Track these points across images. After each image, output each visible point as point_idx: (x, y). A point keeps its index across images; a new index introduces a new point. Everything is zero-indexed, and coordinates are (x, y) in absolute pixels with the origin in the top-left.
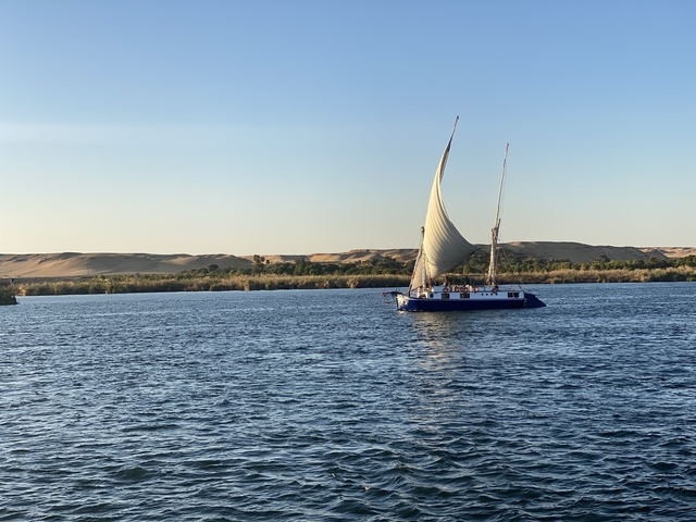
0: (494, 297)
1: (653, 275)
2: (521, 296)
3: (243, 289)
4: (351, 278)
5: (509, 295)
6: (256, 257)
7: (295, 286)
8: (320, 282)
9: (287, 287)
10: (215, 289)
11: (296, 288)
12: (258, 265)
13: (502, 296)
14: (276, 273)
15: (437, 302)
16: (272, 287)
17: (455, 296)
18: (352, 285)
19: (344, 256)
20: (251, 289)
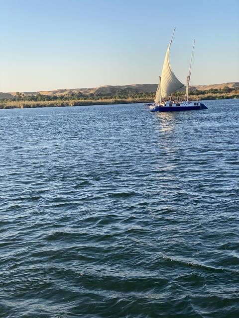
0: (189, 105)
1: (202, 98)
2: (199, 105)
3: (20, 108)
4: (71, 102)
5: (195, 104)
6: (18, 93)
7: (45, 106)
8: (56, 104)
9: (41, 107)
10: (7, 108)
11: (45, 107)
12: (19, 97)
13: (192, 105)
14: (29, 100)
15: (168, 108)
16: (34, 107)
17: (174, 105)
18: (72, 105)
19: (55, 92)
20: (24, 107)
